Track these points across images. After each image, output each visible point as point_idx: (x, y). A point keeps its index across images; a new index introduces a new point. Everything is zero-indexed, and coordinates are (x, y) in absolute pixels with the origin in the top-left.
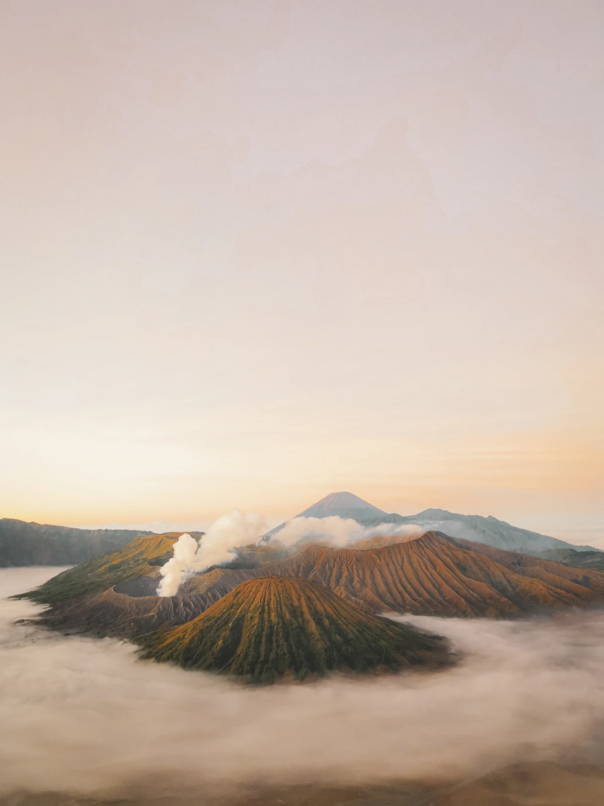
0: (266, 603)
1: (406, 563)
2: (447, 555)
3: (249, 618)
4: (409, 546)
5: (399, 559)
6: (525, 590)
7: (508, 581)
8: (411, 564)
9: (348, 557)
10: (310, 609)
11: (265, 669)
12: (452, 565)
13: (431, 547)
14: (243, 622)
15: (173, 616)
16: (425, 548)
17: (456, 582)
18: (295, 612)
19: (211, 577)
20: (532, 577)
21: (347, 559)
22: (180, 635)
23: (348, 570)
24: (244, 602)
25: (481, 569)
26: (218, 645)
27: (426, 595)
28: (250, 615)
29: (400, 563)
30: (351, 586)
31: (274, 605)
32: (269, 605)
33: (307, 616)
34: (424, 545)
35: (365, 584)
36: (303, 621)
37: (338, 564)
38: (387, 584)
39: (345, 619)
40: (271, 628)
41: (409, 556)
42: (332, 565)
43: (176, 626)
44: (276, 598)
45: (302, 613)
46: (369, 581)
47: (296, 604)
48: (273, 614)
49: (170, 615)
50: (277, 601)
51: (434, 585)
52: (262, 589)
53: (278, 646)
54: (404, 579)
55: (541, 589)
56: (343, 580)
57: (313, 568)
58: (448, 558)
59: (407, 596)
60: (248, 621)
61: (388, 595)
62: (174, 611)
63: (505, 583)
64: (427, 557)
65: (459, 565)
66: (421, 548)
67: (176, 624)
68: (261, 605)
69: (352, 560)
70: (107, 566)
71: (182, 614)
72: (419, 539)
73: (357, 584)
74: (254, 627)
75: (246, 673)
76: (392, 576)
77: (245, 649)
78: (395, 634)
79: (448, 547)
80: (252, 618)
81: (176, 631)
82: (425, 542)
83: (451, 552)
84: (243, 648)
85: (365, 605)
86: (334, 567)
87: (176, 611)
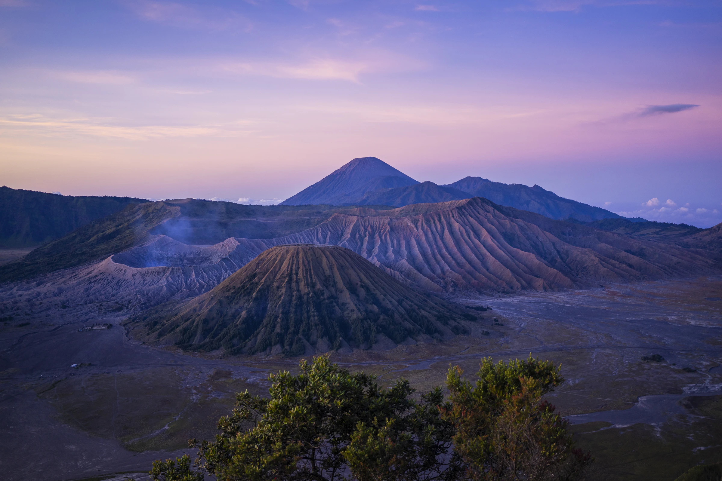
0: (294, 272)
1: (446, 232)
2: (492, 224)
3: (275, 287)
4: (451, 214)
5: (439, 227)
6: (576, 261)
7: (558, 252)
8: (452, 232)
9: (381, 226)
10: (343, 278)
11: (295, 340)
12: (498, 235)
13: (475, 215)
14: (268, 292)
15: (185, 288)
16: (469, 216)
17: (501, 252)
18: (328, 281)
19: (224, 248)
20: (584, 247)
21: (380, 228)
22: (196, 305)
23: (381, 240)
24: (269, 270)
25: (528, 238)
26: (241, 316)
27: (468, 266)
28: (275, 285)
29: (440, 232)
30: (385, 257)
31: (303, 274)
32: (297, 274)
33: (341, 284)
34: (467, 213)
35: (400, 255)
36: (336, 291)
37: (369, 233)
38: (424, 254)
39: (383, 288)
40: (300, 297)
41: (450, 226)
42: (363, 234)
43: (191, 298)
44: (305, 266)
45: (335, 283)
46: (405, 252)
47: (328, 273)
48: (302, 284)
49: (181, 286)
50: (306, 270)
51: (477, 256)
52: (288, 257)
53: (309, 317)
54: (444, 251)
55: (593, 260)
56: (376, 250)
57: (341, 237)
58: (493, 227)
59: (447, 267)
60: (274, 290)
61: (426, 266)
62: (186, 283)
63: (555, 253)
64: (470, 225)
65: (505, 235)
66: (463, 216)
67: (188, 296)
68: (287, 274)
69: (386, 229)
70: (100, 235)
71: (195, 285)
72: (462, 206)
73: (391, 255)
74: (281, 296)
75: (275, 344)
76: (431, 246)
77: (271, 321)
78: (436, 304)
79: (495, 216)
80: (278, 288)
81: (191, 302)
82: (469, 210)
83: (498, 221)
84: (270, 319)
85: (401, 276)
86: (366, 236)
87: (188, 282)
